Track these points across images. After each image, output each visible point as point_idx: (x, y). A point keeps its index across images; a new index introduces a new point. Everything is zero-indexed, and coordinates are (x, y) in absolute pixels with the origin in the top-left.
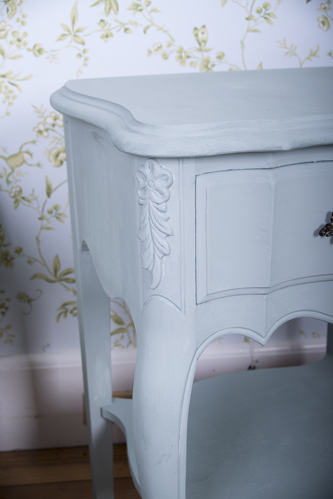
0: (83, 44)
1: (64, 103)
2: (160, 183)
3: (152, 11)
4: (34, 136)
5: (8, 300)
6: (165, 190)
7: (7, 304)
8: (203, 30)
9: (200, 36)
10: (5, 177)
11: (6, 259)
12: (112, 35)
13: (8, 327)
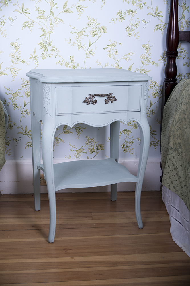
0: (37, 60)
1: (30, 74)
2: (47, 88)
3: (57, 51)
4: (21, 87)
5: (10, 140)
6: (48, 90)
7: (10, 142)
8: (73, 57)
9: (72, 59)
10: (11, 100)
11: (10, 126)
12: (45, 58)
13: (9, 150)
